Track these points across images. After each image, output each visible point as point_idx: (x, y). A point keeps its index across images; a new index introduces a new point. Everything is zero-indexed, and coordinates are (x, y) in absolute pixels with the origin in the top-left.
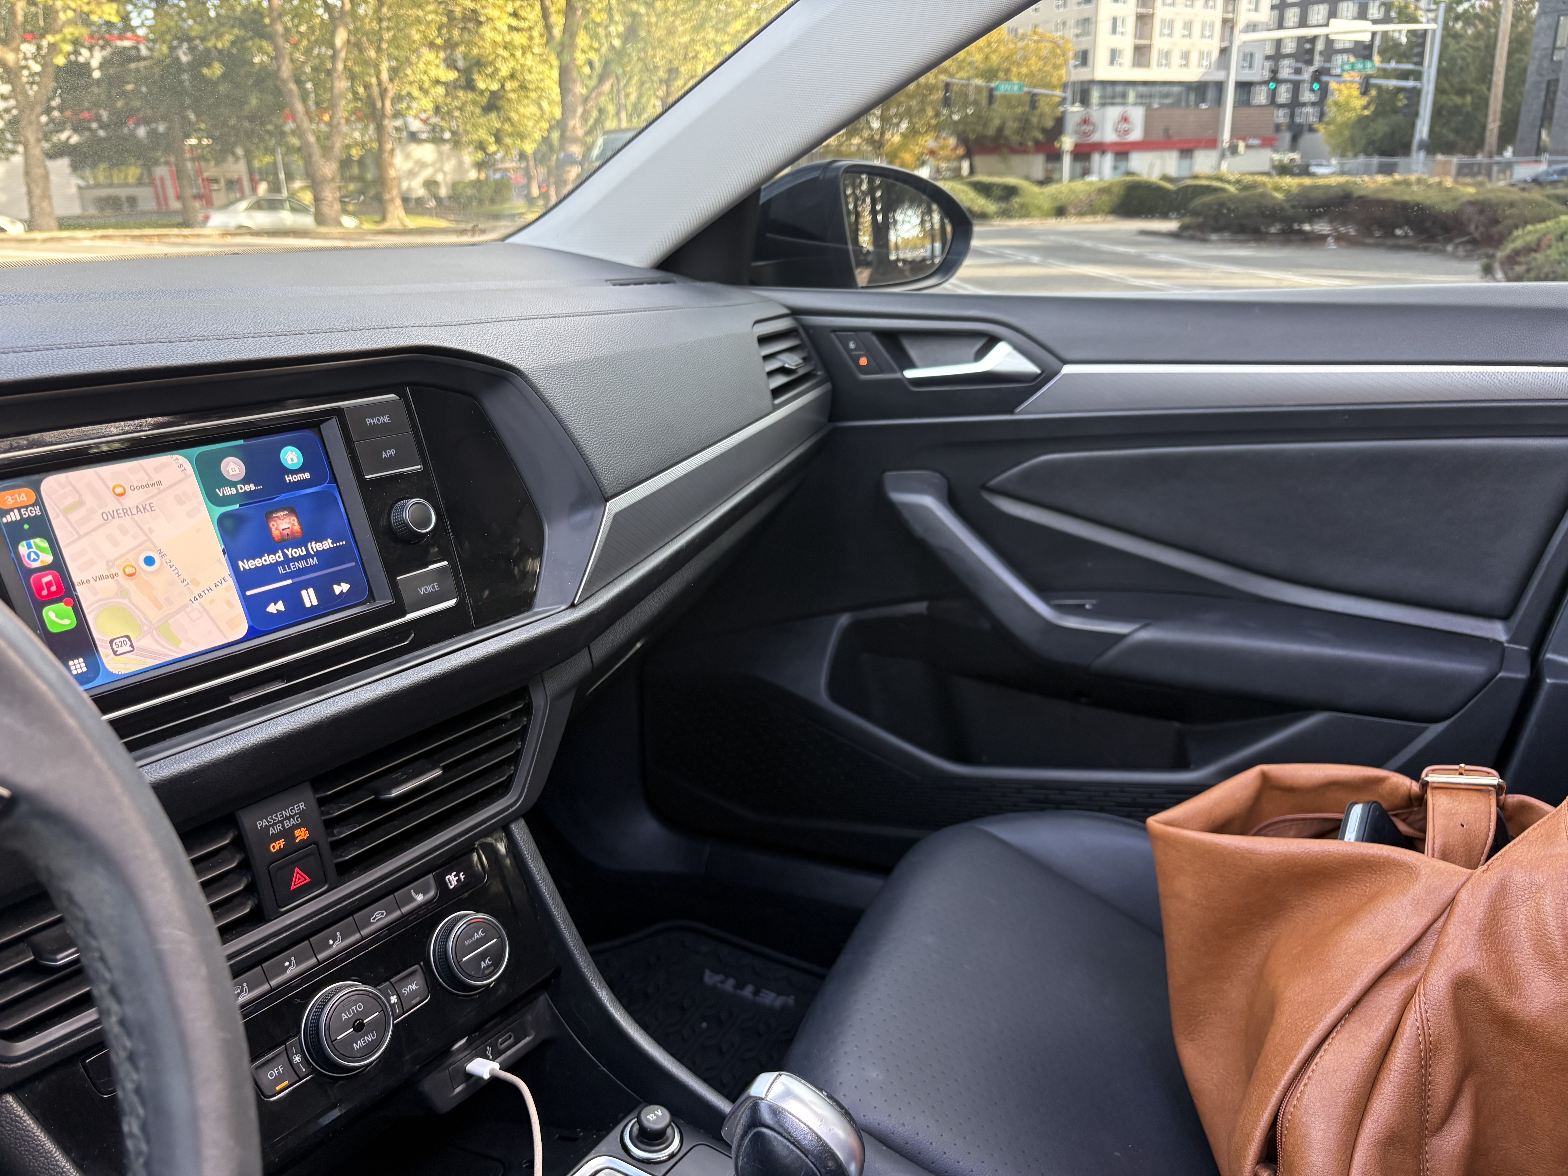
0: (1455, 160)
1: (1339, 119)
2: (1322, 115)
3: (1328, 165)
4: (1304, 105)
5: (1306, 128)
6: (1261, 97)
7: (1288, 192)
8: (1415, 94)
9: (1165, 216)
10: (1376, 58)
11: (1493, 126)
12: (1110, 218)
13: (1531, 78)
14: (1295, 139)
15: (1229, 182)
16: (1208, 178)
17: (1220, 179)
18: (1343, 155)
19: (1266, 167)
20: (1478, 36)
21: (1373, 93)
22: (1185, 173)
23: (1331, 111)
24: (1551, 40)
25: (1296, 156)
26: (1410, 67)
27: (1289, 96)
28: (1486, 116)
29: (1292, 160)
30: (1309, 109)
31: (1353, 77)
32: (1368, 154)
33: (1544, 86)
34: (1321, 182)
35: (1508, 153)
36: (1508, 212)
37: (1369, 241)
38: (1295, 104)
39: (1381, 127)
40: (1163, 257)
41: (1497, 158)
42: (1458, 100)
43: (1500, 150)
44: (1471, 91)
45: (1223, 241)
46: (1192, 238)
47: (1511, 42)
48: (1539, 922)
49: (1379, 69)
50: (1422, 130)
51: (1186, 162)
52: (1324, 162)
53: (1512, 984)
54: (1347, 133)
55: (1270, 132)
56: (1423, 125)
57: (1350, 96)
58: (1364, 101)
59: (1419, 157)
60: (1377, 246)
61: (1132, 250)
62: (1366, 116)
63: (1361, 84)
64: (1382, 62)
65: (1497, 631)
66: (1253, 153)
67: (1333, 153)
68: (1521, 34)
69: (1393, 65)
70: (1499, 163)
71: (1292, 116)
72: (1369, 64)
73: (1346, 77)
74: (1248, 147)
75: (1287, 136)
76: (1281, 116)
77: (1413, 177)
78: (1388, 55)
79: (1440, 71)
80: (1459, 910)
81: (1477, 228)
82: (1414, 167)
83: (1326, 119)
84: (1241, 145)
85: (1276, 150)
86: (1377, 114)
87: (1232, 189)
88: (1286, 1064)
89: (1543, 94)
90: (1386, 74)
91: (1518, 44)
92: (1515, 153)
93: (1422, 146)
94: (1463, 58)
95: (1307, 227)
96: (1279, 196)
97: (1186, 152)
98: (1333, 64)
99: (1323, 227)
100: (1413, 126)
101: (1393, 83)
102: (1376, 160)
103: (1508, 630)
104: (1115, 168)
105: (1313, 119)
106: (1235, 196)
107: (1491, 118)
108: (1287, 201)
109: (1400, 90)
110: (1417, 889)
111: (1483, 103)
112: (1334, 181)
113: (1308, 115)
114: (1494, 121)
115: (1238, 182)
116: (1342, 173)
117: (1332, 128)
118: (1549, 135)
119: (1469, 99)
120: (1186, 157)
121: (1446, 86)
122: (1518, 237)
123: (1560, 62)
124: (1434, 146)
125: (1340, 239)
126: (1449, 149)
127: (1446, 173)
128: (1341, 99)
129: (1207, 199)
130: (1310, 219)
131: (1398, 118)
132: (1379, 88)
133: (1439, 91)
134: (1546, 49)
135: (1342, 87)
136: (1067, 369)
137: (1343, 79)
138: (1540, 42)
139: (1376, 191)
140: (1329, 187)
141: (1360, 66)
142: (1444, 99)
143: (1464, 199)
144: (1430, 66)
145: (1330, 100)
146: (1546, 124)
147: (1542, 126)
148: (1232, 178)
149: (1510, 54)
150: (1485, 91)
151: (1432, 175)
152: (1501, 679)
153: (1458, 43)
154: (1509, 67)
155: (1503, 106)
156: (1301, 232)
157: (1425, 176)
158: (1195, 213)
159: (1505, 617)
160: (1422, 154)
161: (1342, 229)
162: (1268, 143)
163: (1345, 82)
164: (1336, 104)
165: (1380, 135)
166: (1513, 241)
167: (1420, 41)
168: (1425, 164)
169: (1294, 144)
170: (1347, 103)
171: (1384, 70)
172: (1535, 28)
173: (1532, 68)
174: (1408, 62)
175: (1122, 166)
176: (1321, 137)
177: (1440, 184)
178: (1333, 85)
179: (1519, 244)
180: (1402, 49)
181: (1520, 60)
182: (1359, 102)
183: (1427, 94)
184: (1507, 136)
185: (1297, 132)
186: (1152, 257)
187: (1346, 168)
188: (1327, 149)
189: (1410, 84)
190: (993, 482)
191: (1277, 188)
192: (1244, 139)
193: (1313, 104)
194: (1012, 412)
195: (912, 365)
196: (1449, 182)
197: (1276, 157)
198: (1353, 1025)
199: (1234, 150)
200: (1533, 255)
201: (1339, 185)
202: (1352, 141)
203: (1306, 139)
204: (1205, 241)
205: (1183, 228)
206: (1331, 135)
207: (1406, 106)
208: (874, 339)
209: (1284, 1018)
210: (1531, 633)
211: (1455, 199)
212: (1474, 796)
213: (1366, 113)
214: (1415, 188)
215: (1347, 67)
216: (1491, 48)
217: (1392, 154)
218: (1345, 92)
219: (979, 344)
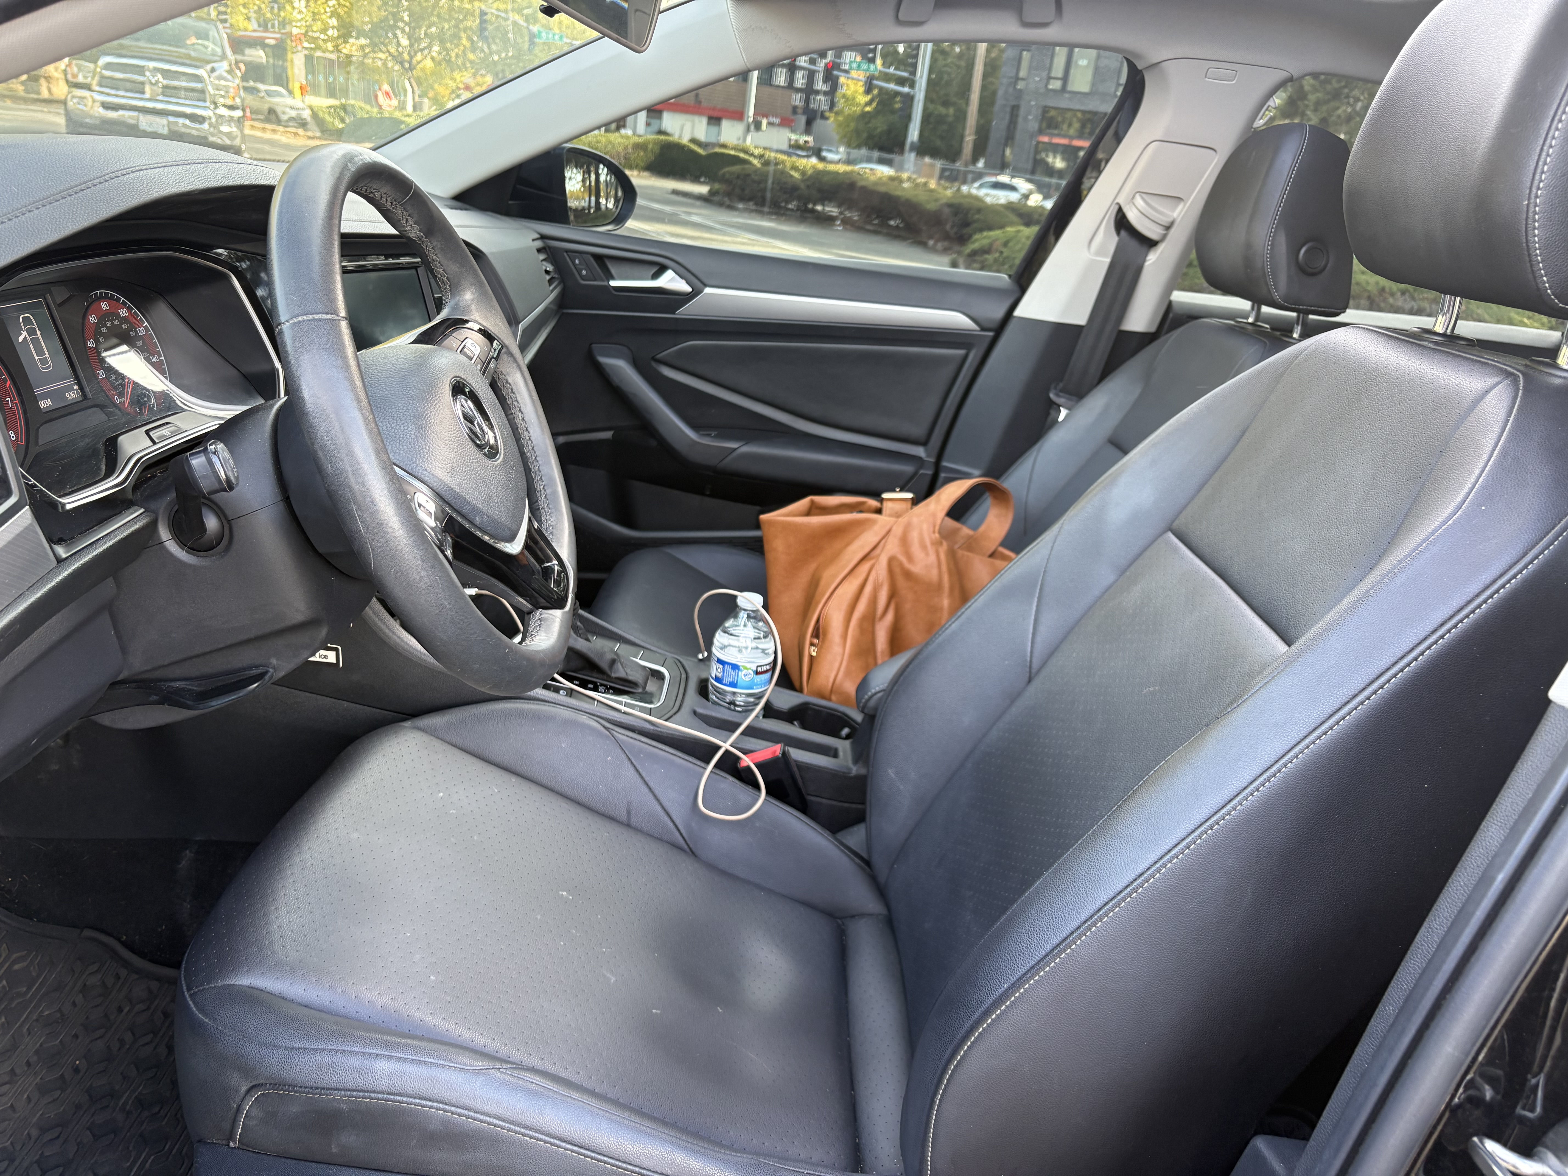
0: (939, 164)
1: (847, 111)
2: (832, 105)
3: (837, 152)
4: (817, 92)
5: (819, 115)
6: (781, 77)
7: (803, 173)
8: (909, 99)
9: (696, 179)
10: (879, 62)
11: (969, 139)
12: (646, 174)
13: (1000, 101)
14: (809, 123)
15: (752, 155)
16: (735, 148)
17: (746, 152)
18: (849, 145)
19: (785, 147)
20: (960, 56)
21: (876, 92)
22: (712, 139)
23: (840, 104)
24: (1015, 71)
25: (810, 139)
26: (905, 74)
27: (805, 81)
28: (964, 128)
29: (806, 142)
30: (821, 97)
31: (860, 75)
32: (871, 148)
33: (1008, 109)
34: (831, 167)
35: (981, 164)
36: (977, 216)
37: (869, 227)
38: (809, 91)
39: (880, 125)
40: (695, 219)
41: (971, 168)
42: (942, 110)
43: (975, 160)
44: (954, 104)
45: (746, 210)
46: (721, 205)
47: (985, 65)
48: (921, 534)
49: (880, 72)
50: (914, 134)
51: (714, 129)
52: (834, 149)
53: (910, 558)
54: (853, 125)
55: (788, 114)
56: (914, 130)
57: (856, 92)
58: (868, 98)
59: (910, 157)
60: (875, 232)
61: (668, 209)
62: (868, 112)
63: (866, 83)
64: (883, 64)
65: (919, 451)
66: (775, 131)
67: (840, 143)
68: (994, 59)
69: (892, 70)
70: (973, 172)
71: (807, 101)
72: (872, 67)
73: (854, 74)
74: (769, 124)
75: (803, 119)
76: (797, 99)
77: (905, 176)
78: (889, 59)
79: (929, 81)
80: (892, 533)
81: (952, 227)
82: (906, 166)
83: (836, 109)
84: (764, 122)
85: (793, 131)
86: (877, 112)
87: (755, 162)
88: (823, 595)
89: (1008, 117)
90: (887, 78)
91: (991, 68)
92: (986, 165)
93: (913, 148)
94: (949, 74)
95: (819, 208)
96: (796, 175)
97: (715, 120)
98: (843, 61)
99: (832, 210)
100: (906, 128)
101: (892, 86)
102: (876, 154)
103: (926, 451)
104: (648, 124)
105: (825, 107)
106: (759, 169)
107: (967, 132)
108: (803, 181)
109: (897, 93)
110: (876, 528)
111: (962, 116)
112: (842, 168)
113: (820, 102)
114: (970, 135)
115: (761, 156)
116: (849, 162)
117: (841, 118)
118: (1012, 153)
119: (951, 111)
120: (714, 125)
121: (934, 96)
122: (976, 240)
123: (1020, 91)
124: (924, 149)
125: (846, 222)
126: (934, 153)
127: (930, 176)
128: (849, 93)
129: (736, 168)
130: (822, 201)
131: (895, 118)
132: (881, 89)
133: (928, 99)
134: (1011, 77)
135: (850, 82)
136: (708, 290)
137: (850, 76)
138: (1007, 71)
139: (876, 184)
140: (837, 173)
141: (865, 66)
142: (931, 106)
143: (944, 201)
144: (921, 77)
145: (840, 93)
146: (1010, 142)
147: (1006, 145)
148: (756, 152)
149: (985, 76)
150: (964, 105)
151: (920, 176)
152: (922, 474)
153: (945, 60)
154: (984, 88)
155: (978, 121)
156: (813, 211)
157: (914, 176)
158: (723, 180)
159: (924, 443)
160: (913, 155)
161: (848, 214)
162: (786, 123)
163: (853, 79)
164: (844, 96)
165: (879, 130)
166: (974, 242)
167: (915, 52)
168: (915, 165)
169: (808, 130)
170: (854, 99)
171: (886, 74)
172: (1005, 56)
173: (1000, 93)
174: (905, 71)
175: (655, 123)
176: (830, 125)
177: (925, 184)
178: (842, 80)
179: (976, 246)
180: (900, 57)
181: (992, 83)
182: (863, 99)
183: (919, 101)
184: (979, 150)
185: (811, 118)
186: (684, 217)
187: (852, 157)
188: (836, 137)
189: (906, 90)
190: (659, 356)
191: (795, 168)
192: (766, 116)
193: (826, 93)
194: (674, 313)
195: (613, 278)
196: (933, 185)
197: (794, 137)
198: (850, 578)
199: (758, 126)
200: (987, 256)
201: (846, 173)
202: (857, 132)
203: (818, 123)
204: (731, 208)
205: (711, 193)
206: (840, 125)
207: (901, 109)
208: (592, 259)
209: (823, 583)
210: (935, 452)
211: (936, 200)
212: (903, 502)
213: (868, 109)
214: (906, 185)
215: (854, 65)
216: (970, 66)
217: (890, 151)
218: (852, 87)
219: (654, 270)
